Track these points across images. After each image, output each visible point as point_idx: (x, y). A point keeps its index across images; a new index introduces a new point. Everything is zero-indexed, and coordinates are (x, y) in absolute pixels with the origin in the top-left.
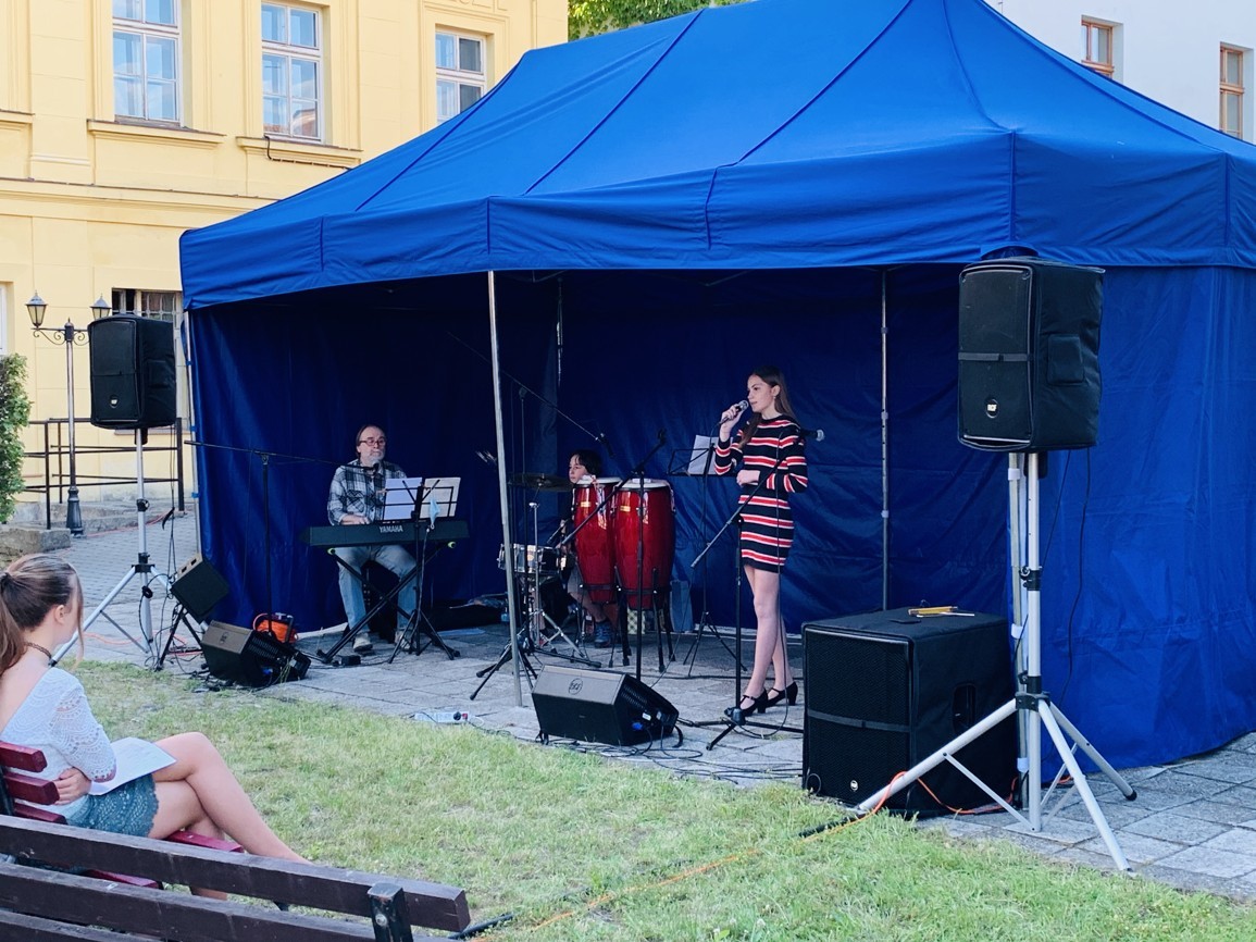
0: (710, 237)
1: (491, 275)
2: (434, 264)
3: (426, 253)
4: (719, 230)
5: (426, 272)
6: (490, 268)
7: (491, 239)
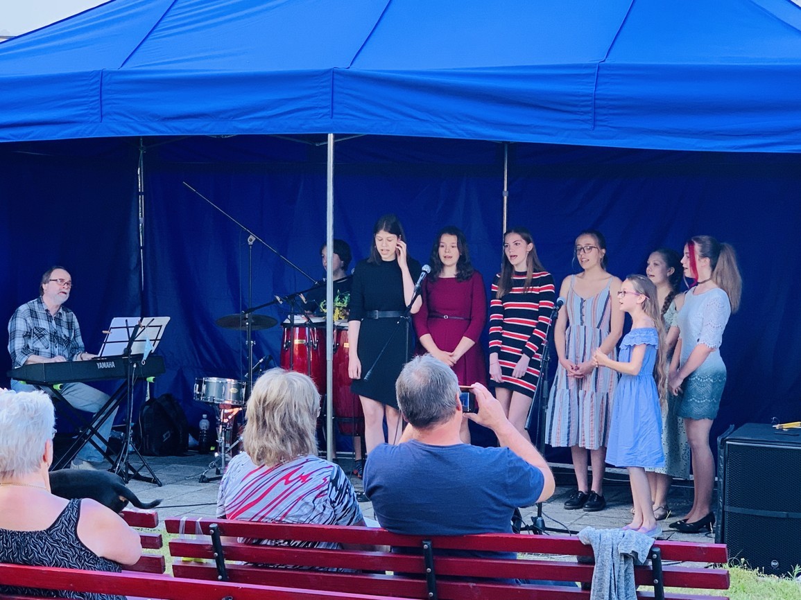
0: (595, 120)
1: (331, 137)
2: (257, 124)
3: (247, 113)
4: (605, 115)
5: (247, 130)
6: (331, 130)
7: (335, 105)
